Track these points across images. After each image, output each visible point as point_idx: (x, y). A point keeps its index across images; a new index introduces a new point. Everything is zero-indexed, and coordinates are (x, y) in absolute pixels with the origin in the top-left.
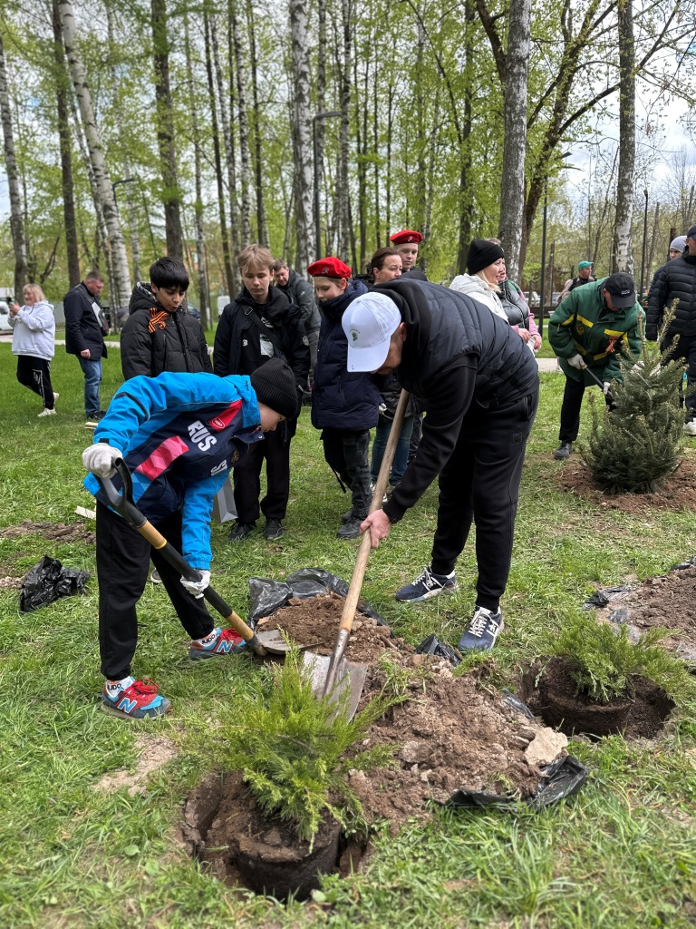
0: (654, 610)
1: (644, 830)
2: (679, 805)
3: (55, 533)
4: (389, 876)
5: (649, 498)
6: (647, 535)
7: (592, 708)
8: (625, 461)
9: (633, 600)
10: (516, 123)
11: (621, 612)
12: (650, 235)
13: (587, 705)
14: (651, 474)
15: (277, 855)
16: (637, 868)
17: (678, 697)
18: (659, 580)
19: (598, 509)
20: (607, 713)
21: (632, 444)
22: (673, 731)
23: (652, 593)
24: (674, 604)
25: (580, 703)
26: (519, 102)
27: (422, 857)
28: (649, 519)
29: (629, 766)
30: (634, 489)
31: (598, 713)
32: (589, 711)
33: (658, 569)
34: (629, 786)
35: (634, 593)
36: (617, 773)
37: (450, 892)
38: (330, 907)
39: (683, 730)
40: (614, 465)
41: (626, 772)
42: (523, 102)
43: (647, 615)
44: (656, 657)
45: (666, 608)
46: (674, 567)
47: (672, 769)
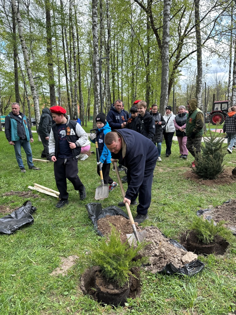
0: (219, 216)
1: (223, 282)
2: (232, 274)
3: (22, 195)
4: (148, 298)
5: (214, 181)
6: (215, 193)
7: (204, 246)
8: (206, 169)
9: (212, 213)
10: (166, 62)
11: (209, 217)
12: (207, 96)
13: (202, 245)
14: (214, 173)
15: (113, 292)
16: (222, 293)
17: (230, 242)
18: (220, 207)
19: (198, 185)
20: (208, 247)
21: (208, 164)
22: (229, 252)
23: (218, 211)
24: (225, 214)
25: (200, 245)
26: (166, 56)
27: (157, 292)
28: (215, 188)
29: (217, 263)
30: (209, 178)
31: (205, 247)
32: (203, 247)
33: (219, 203)
34: (217, 269)
35: (212, 211)
36: (213, 265)
37: (166, 302)
38: (131, 307)
39: (232, 252)
40: (203, 170)
41: (216, 265)
42: (167, 56)
43: (217, 218)
44: (223, 229)
45: (223, 215)
46: (224, 203)
47: (230, 264)
